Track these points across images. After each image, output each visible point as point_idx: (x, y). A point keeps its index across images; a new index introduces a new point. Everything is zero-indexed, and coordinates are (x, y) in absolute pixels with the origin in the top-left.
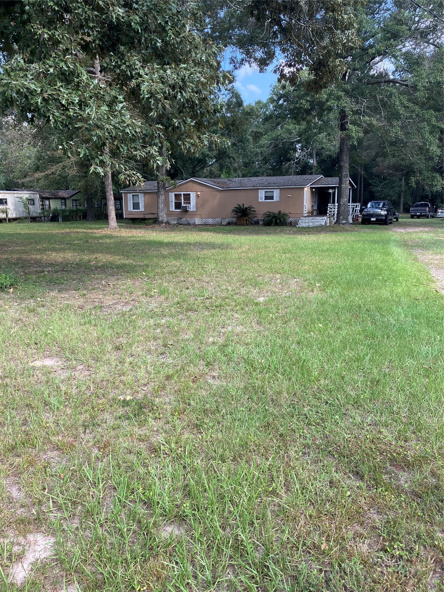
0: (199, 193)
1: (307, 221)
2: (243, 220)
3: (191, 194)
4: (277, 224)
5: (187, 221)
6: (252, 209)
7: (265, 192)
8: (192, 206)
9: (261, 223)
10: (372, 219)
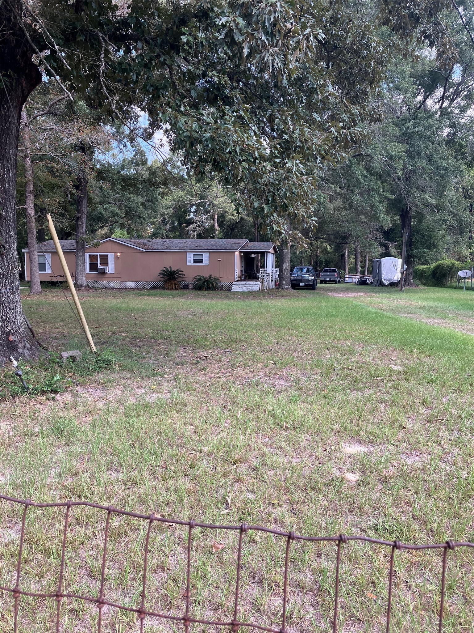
0: (119, 254)
1: (240, 286)
2: (172, 284)
3: (109, 254)
4: (208, 289)
5: (104, 284)
6: (181, 273)
7: (194, 255)
8: (111, 269)
9: (191, 287)
10: (301, 284)
